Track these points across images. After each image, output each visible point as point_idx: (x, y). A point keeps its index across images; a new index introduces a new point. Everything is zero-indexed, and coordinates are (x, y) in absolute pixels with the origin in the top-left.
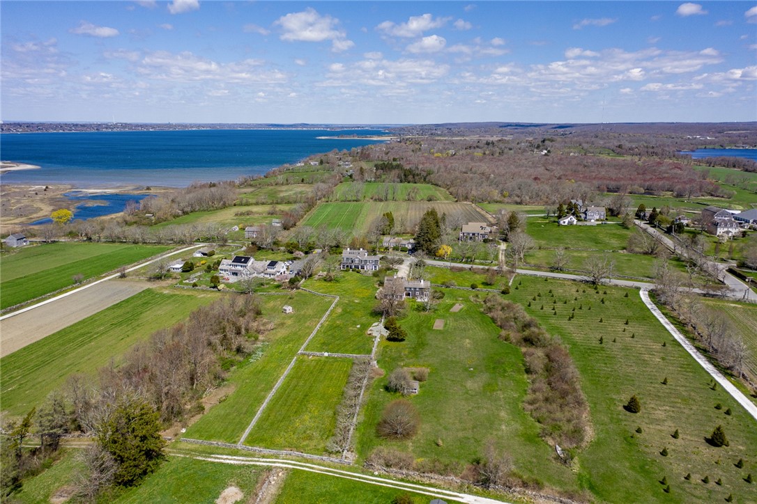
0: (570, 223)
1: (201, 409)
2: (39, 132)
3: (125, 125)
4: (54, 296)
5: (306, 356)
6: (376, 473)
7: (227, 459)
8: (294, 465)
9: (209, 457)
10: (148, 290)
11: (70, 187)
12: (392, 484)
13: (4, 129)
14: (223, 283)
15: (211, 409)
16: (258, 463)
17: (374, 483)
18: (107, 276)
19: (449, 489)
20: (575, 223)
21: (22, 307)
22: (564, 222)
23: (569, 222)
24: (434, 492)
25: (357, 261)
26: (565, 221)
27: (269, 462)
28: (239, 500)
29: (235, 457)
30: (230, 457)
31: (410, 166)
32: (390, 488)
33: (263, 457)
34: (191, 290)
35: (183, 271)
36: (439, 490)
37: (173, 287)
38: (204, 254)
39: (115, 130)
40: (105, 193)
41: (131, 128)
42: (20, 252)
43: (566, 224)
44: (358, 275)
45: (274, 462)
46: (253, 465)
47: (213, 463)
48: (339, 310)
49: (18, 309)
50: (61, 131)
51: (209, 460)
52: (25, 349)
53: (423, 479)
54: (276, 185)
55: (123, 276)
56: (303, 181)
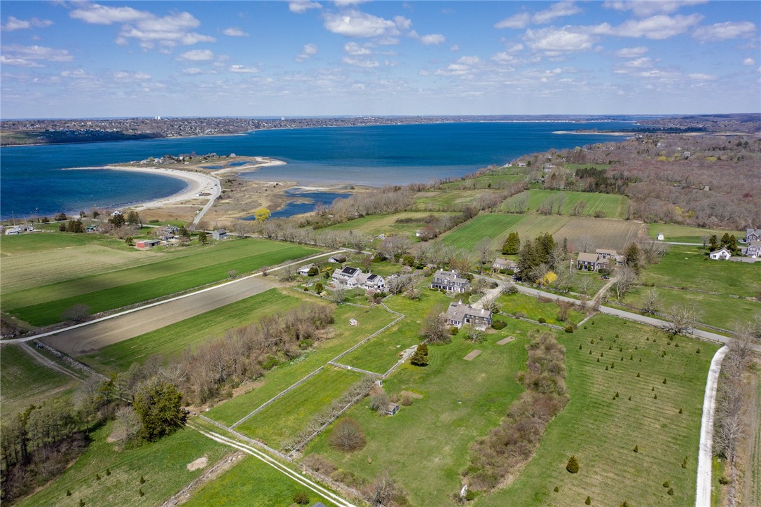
0: (722, 259)
1: (230, 395)
2: (308, 127)
3: (378, 119)
4: (211, 286)
5: (333, 367)
6: (304, 473)
7: (217, 437)
8: (254, 452)
9: (208, 433)
10: (274, 290)
11: (295, 183)
12: (307, 484)
13: (282, 124)
14: (326, 290)
15: (238, 396)
16: (233, 445)
17: (296, 479)
18: (256, 273)
19: (345, 499)
20: (727, 258)
21: (186, 293)
22: (715, 256)
23: (721, 256)
24: (332, 498)
25: (446, 282)
26: (717, 255)
27: (241, 446)
28: (201, 467)
29: (223, 437)
30: (220, 436)
31: (614, 172)
32: (303, 486)
33: (240, 441)
34: (301, 293)
35: (309, 275)
36: (337, 497)
37: (291, 289)
38: (337, 261)
39: (368, 124)
40: (317, 191)
41: (382, 123)
42: (219, 244)
43: (717, 258)
44: (442, 295)
45: (243, 447)
46: (230, 446)
47: (207, 437)
48: (395, 329)
49: (183, 294)
50: (324, 126)
51: (207, 435)
52: (166, 327)
53: (333, 486)
54: (464, 189)
55: (265, 275)
56: (489, 186)
